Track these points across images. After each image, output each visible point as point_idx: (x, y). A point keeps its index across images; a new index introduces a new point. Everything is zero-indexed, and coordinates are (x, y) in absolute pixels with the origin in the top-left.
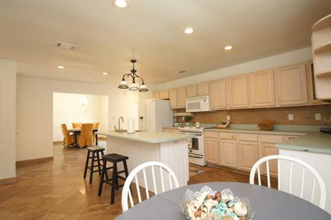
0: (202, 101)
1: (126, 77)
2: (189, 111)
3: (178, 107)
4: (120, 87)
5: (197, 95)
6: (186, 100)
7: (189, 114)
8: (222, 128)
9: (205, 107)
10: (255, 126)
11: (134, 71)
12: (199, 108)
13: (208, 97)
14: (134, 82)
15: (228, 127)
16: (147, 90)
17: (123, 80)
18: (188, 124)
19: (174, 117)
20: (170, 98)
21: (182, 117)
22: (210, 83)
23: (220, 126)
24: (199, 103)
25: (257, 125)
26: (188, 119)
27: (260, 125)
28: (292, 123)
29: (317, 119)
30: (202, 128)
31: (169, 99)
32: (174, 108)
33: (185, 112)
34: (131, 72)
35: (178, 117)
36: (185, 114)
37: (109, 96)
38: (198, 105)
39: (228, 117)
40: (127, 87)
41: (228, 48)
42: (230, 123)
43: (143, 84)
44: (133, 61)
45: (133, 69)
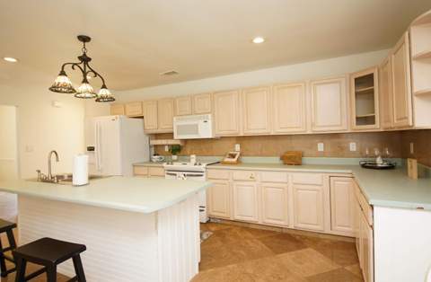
0: (201, 122)
1: (68, 69)
2: (178, 137)
3: (159, 131)
4: (55, 89)
5: (193, 113)
6: (175, 119)
7: (179, 143)
8: (232, 164)
9: (205, 132)
10: (276, 160)
11: (85, 59)
12: (197, 133)
13: (210, 115)
14: (85, 81)
15: (239, 162)
16: (112, 99)
17: (63, 73)
18: (175, 157)
19: (150, 147)
20: (144, 115)
21: (163, 146)
22: (214, 95)
23: (227, 160)
24: (197, 125)
25: (278, 158)
26: (176, 150)
27: (282, 158)
28: (322, 154)
29: (351, 149)
30: (204, 165)
31: (143, 117)
32: (151, 132)
33: (172, 138)
34: (78, 61)
35: (156, 146)
36: (171, 142)
37: (17, 106)
38: (195, 128)
39: (238, 147)
40: (71, 90)
41: (258, 40)
42: (241, 155)
43: (104, 87)
44: (84, 39)
45: (85, 55)
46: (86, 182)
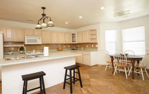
0: (38, 39)
6: (25, 36)
11: (44, 15)
13: (41, 37)
44: (44, 8)
45: (44, 13)
46: (48, 56)
